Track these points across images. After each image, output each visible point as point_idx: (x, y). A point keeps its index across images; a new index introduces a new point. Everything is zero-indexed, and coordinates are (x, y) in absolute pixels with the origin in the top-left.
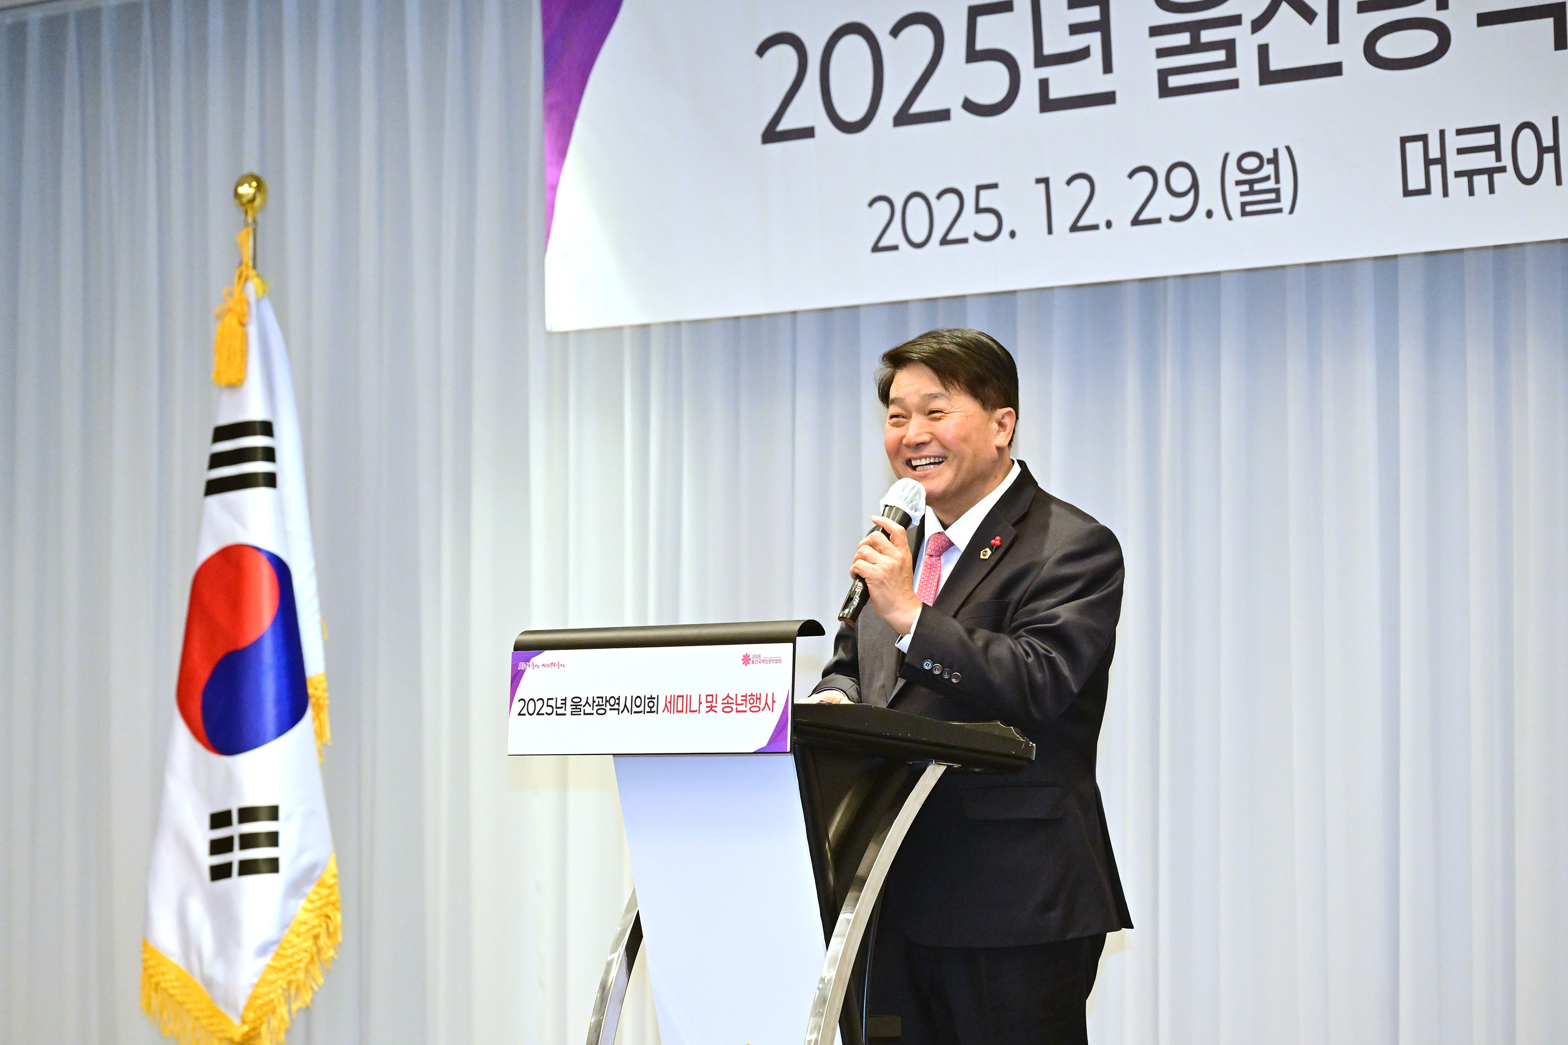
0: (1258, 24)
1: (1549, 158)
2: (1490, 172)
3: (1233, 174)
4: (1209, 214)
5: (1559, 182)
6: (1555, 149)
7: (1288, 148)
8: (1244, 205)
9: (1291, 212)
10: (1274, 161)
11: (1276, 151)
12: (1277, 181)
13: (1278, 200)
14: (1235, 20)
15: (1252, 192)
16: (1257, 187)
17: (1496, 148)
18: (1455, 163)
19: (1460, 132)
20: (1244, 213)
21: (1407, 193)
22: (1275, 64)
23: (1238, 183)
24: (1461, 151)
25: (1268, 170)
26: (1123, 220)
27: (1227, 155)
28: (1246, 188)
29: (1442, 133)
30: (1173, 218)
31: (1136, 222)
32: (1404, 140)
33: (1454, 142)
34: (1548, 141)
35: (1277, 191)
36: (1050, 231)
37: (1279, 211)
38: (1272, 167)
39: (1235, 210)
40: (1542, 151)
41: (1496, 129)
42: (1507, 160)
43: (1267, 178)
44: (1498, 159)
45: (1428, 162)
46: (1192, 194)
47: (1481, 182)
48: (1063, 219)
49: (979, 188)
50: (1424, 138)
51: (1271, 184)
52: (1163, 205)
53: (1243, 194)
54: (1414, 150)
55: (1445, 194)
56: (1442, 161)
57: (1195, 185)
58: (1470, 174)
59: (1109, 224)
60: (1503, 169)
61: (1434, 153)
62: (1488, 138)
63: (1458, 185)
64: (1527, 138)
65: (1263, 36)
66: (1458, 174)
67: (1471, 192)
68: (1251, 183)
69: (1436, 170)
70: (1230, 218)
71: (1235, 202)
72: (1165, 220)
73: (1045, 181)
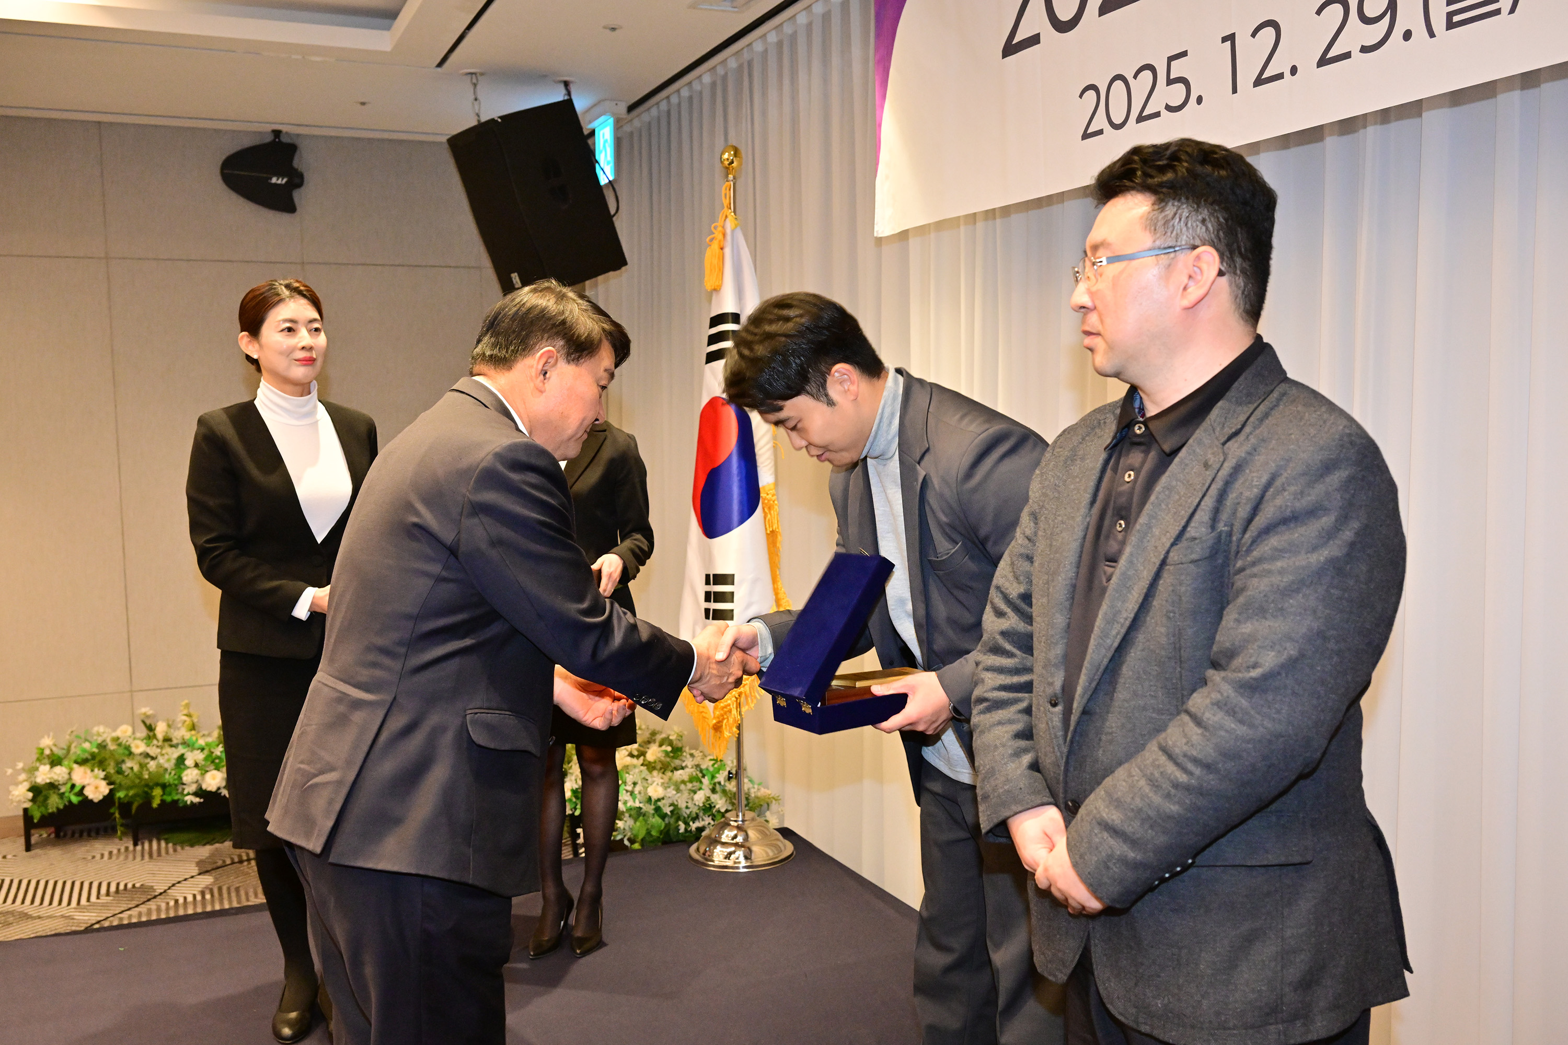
4: (1407, 35)
8: (1450, 15)
9: (1512, 11)
20: (1450, 25)
26: (1309, 62)
30: (1365, 49)
31: (1323, 61)
36: (1235, 91)
37: (1497, 12)
39: (1439, 22)
46: (1388, 17)
48: (1248, 73)
49: (1169, 61)
52: (1354, 36)
53: (1450, 3)
57: (1392, 5)
59: (1294, 70)
70: (1432, 34)
71: (1439, 13)
72: (1356, 53)
73: (1231, 38)
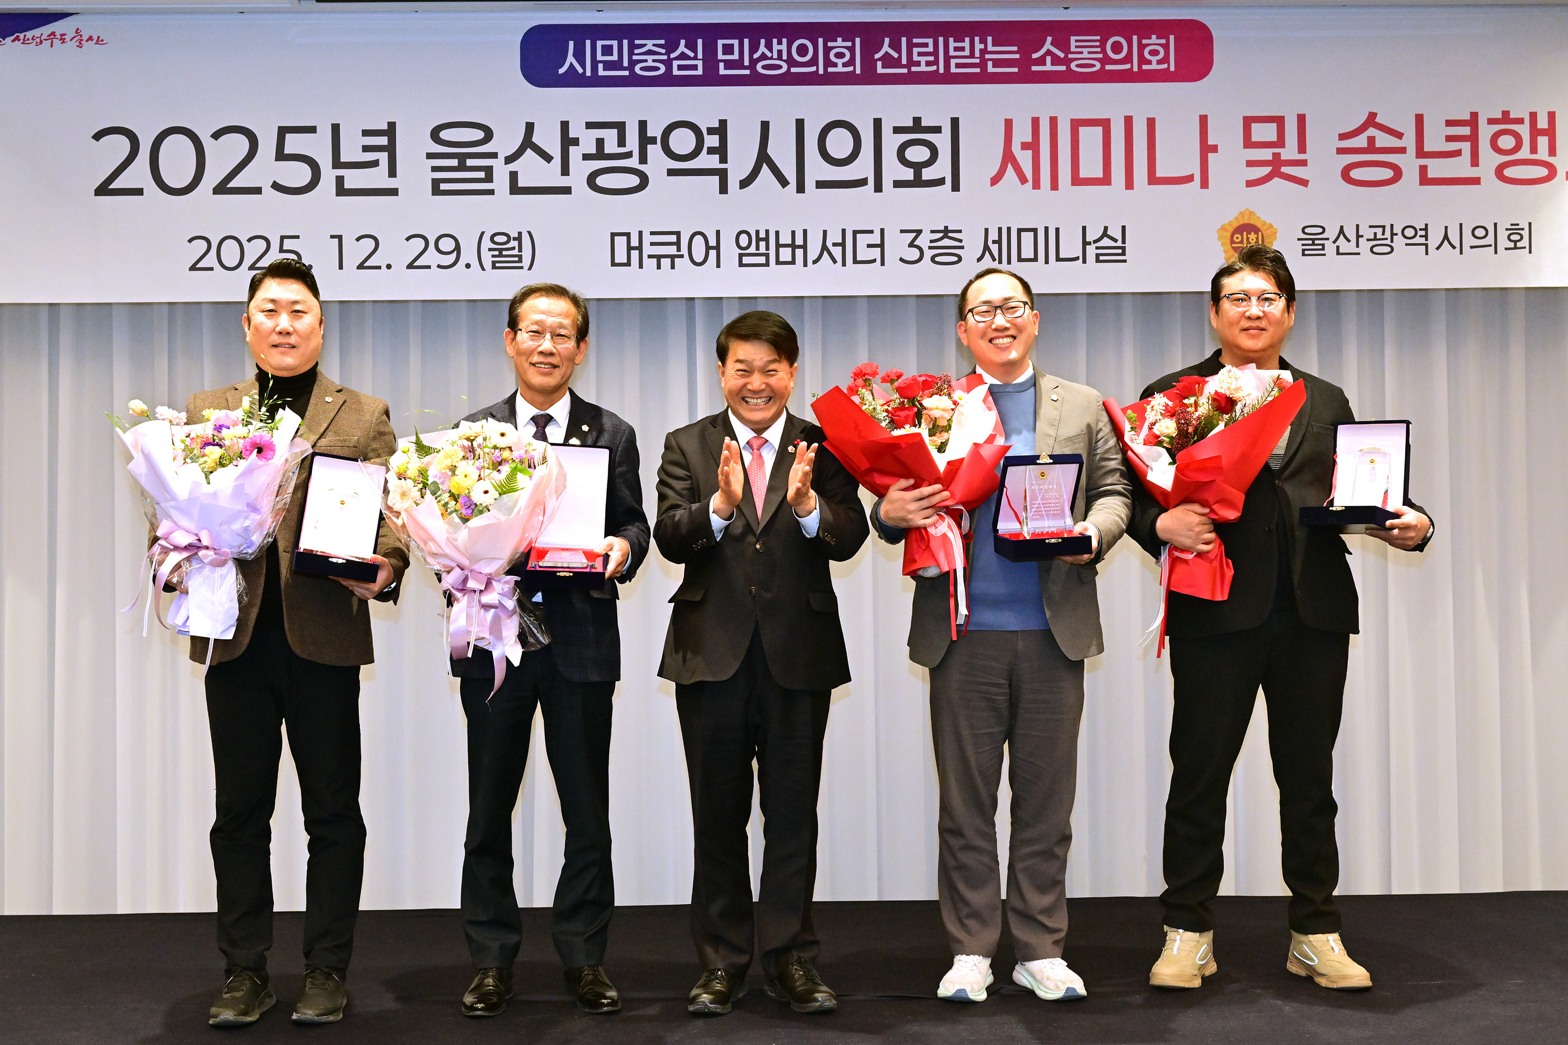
0: (509, 160)
1: (713, 253)
2: (673, 257)
3: (486, 244)
4: (467, 266)
5: (718, 266)
6: (717, 248)
7: (529, 233)
8: (494, 263)
9: (530, 269)
10: (519, 238)
11: (520, 234)
12: (520, 250)
13: (520, 261)
14: (494, 155)
15: (500, 255)
16: (504, 253)
17: (678, 244)
18: (648, 250)
19: (652, 233)
20: (494, 267)
21: (614, 264)
22: (521, 184)
23: (490, 250)
24: (652, 244)
25: (514, 244)
26: (400, 265)
27: (483, 233)
28: (497, 253)
29: (640, 233)
30: (439, 266)
31: (410, 266)
32: (613, 235)
33: (647, 239)
34: (713, 243)
35: (520, 257)
36: (341, 267)
37: (522, 268)
38: (517, 242)
39: (487, 263)
40: (708, 248)
41: (678, 234)
42: (684, 250)
43: (513, 248)
44: (679, 250)
45: (630, 248)
46: (455, 254)
47: (666, 262)
48: (352, 261)
49: (283, 238)
50: (628, 235)
51: (516, 252)
52: (431, 257)
53: (493, 256)
54: (621, 242)
55: (641, 266)
56: (640, 248)
57: (458, 248)
58: (659, 258)
59: (389, 267)
60: (682, 256)
61: (635, 242)
62: (673, 238)
63: (650, 264)
64: (698, 240)
65: (513, 167)
66: (650, 257)
67: (659, 267)
68: (500, 250)
69: (635, 254)
70: (483, 269)
71: (487, 258)
72: (434, 267)
73: (340, 238)
